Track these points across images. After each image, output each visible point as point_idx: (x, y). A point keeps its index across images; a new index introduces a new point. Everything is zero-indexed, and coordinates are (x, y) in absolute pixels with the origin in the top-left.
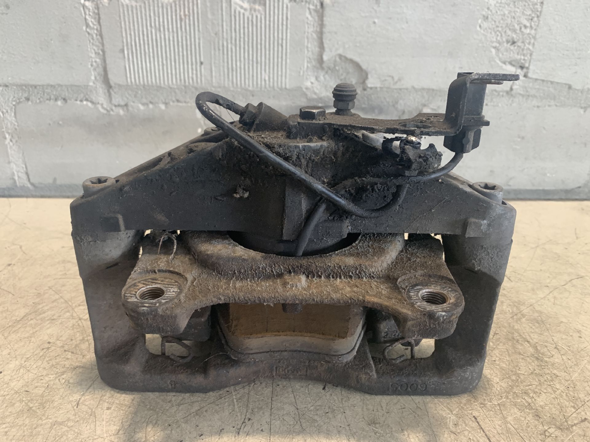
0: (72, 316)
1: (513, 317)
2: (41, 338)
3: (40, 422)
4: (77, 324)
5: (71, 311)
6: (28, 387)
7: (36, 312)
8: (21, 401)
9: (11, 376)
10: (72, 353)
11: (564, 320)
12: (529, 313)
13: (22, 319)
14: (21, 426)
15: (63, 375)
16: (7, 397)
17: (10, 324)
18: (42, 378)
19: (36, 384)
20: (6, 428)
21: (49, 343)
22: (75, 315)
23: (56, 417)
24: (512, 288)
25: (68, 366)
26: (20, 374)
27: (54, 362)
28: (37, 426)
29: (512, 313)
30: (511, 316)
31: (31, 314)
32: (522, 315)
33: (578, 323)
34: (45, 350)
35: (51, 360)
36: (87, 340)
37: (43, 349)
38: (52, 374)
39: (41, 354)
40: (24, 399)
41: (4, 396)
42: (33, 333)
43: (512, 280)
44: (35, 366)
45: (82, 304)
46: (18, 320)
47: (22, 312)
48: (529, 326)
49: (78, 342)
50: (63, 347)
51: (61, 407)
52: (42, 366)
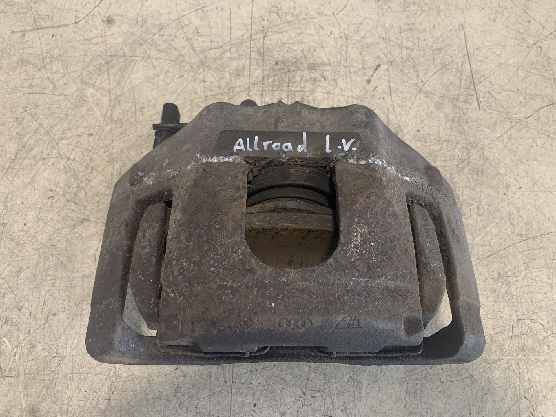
0: (59, 153)
1: (459, 165)
2: (42, 184)
3: (73, 275)
4: (67, 166)
5: (56, 147)
6: (52, 241)
7: (24, 147)
8: (53, 255)
9: (35, 229)
10: (74, 203)
11: (502, 171)
12: (475, 160)
13: (16, 157)
14: (61, 278)
15: (75, 228)
16: (41, 251)
17: (8, 164)
18: (59, 231)
19: (58, 238)
20: (51, 280)
21: (51, 190)
22: (62, 153)
23: (83, 271)
24: (475, 121)
25: (75, 219)
26: (41, 227)
27: (62, 214)
28: (73, 278)
29: (460, 159)
30: (458, 163)
31: (21, 150)
32: (468, 162)
33: (512, 176)
34: (51, 199)
35: (59, 211)
36: (83, 188)
37: (49, 198)
38: (66, 228)
39: (49, 204)
40: (54, 253)
41: (38, 249)
42: (33, 177)
43: (481, 107)
44: (49, 219)
45: (63, 136)
46: (12, 158)
47: (12, 147)
48: (468, 178)
49: (76, 190)
50: (64, 196)
51: (84, 261)
52: (55, 218)
